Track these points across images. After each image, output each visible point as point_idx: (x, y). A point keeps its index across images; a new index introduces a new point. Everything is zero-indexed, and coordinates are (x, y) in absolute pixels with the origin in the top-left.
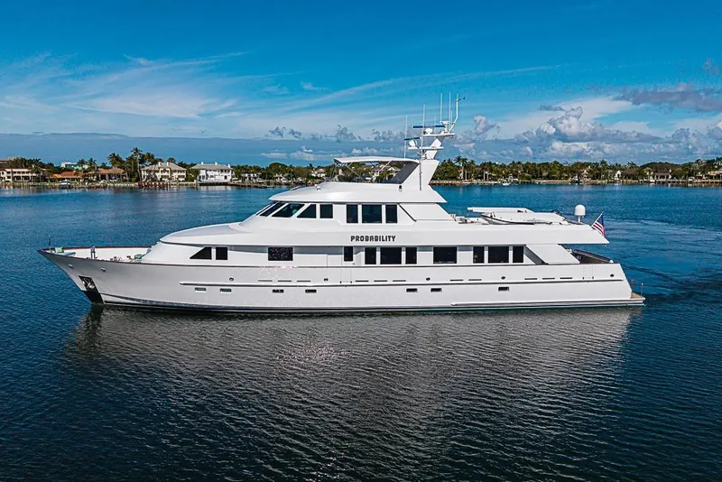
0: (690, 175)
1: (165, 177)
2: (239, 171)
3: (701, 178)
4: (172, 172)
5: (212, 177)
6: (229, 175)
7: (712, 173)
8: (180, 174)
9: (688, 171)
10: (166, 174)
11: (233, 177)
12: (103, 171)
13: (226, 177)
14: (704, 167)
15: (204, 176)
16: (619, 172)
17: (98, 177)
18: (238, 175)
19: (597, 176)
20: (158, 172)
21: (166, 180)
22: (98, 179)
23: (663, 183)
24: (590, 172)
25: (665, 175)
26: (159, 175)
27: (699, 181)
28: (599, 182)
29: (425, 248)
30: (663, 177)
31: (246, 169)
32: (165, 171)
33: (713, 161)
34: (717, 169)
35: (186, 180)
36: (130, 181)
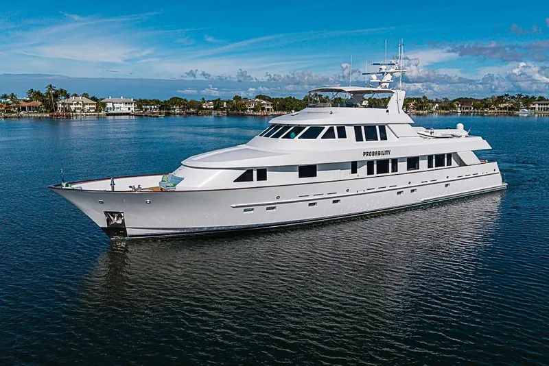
0: (486, 107)
1: (78, 109)
2: (140, 103)
3: (494, 109)
4: (84, 105)
5: (118, 108)
6: (132, 107)
7: (500, 106)
8: (91, 106)
9: (484, 104)
10: (79, 106)
11: (135, 108)
12: (24, 104)
13: (129, 109)
14: (496, 101)
15: (110, 108)
16: (437, 105)
17: (19, 109)
18: (140, 107)
19: (420, 108)
20: (72, 104)
21: (79, 111)
22: (19, 110)
23: (467, 112)
24: (415, 104)
25: (469, 107)
26: (73, 107)
27: (492, 111)
28: (421, 112)
29: (402, 159)
30: (467, 108)
31: (147, 102)
32: (78, 103)
33: (502, 97)
34: (505, 103)
35: (96, 111)
36: (46, 112)
